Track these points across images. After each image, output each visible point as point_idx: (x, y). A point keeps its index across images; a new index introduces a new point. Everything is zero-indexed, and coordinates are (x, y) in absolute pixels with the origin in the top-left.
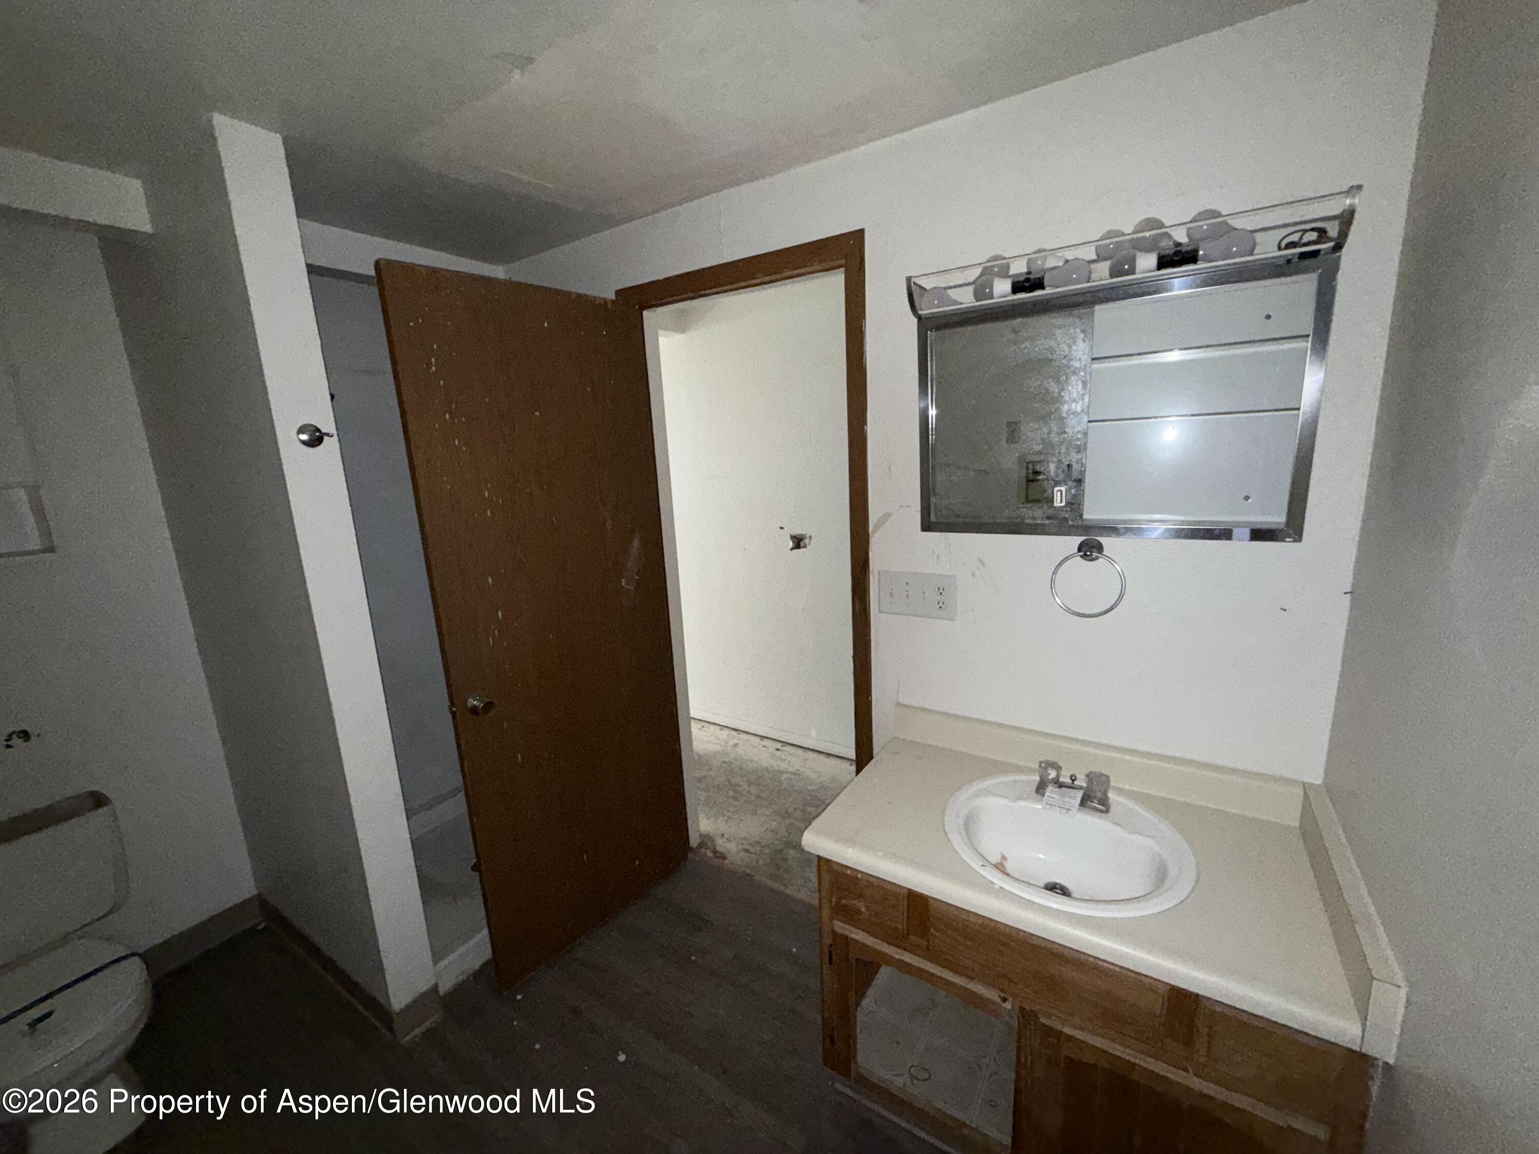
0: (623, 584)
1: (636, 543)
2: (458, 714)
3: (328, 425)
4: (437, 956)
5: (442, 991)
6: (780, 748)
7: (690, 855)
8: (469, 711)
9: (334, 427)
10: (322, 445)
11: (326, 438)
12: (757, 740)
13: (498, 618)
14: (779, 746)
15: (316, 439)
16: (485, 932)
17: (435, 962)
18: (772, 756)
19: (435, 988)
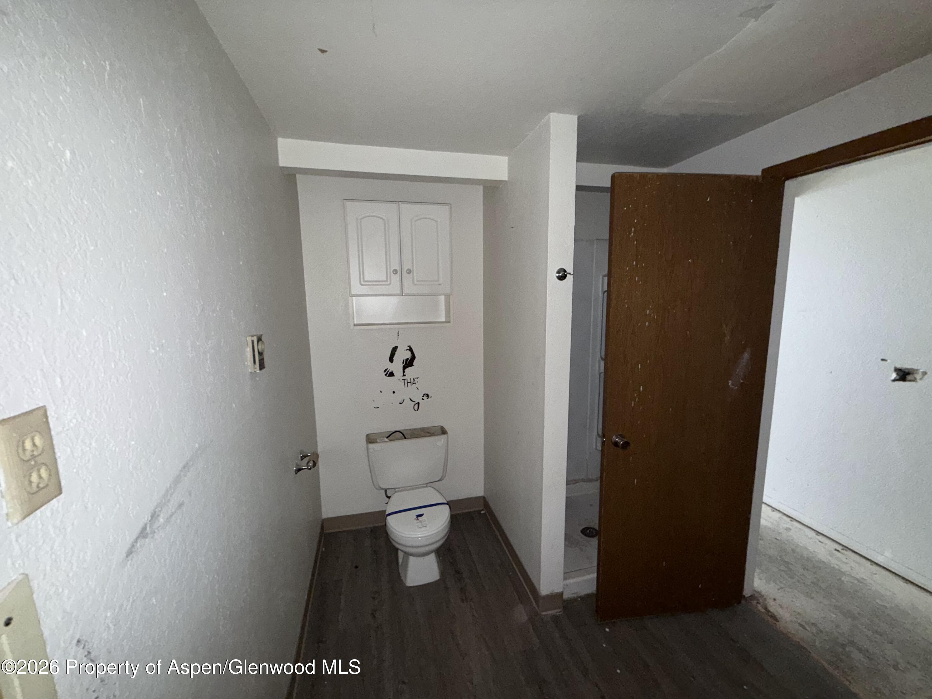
0: (730, 384)
1: (746, 356)
2: (606, 443)
3: (570, 269)
4: (567, 575)
5: (565, 596)
6: (840, 550)
7: (743, 602)
8: (613, 443)
9: (572, 269)
10: (565, 280)
11: (568, 275)
12: (813, 534)
13: (640, 390)
14: (839, 548)
15: (562, 275)
16: (595, 575)
17: (565, 579)
18: (831, 555)
19: (562, 594)
